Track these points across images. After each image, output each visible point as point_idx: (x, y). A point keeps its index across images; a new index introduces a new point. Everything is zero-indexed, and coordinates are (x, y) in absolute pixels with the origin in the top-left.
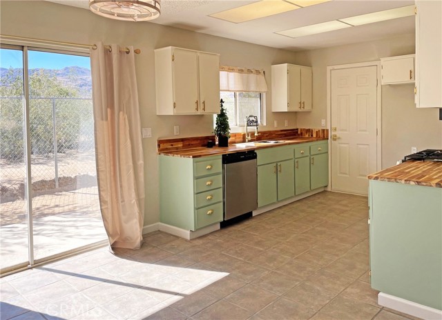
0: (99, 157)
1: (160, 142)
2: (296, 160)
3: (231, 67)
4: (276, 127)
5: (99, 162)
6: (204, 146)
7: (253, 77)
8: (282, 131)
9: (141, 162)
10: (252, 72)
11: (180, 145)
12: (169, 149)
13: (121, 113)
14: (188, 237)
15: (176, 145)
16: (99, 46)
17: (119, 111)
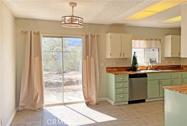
0: (83, 72)
1: (107, 68)
2: (172, 80)
3: (142, 38)
4: (167, 64)
5: (83, 74)
6: (126, 70)
7: (153, 42)
8: (170, 66)
9: (98, 75)
10: (153, 40)
11: (116, 70)
12: (111, 71)
14: (113, 105)
15: (114, 70)
16: (84, 35)
17: (91, 56)
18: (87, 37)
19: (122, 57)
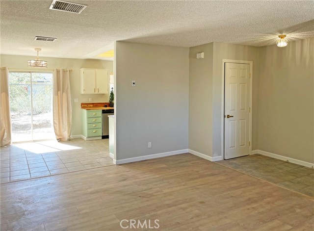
1: (82, 104)
11: (92, 106)
13: (64, 93)
14: (85, 139)
15: (89, 106)
16: (55, 70)
17: (63, 92)
18: (58, 72)
19: (97, 93)
